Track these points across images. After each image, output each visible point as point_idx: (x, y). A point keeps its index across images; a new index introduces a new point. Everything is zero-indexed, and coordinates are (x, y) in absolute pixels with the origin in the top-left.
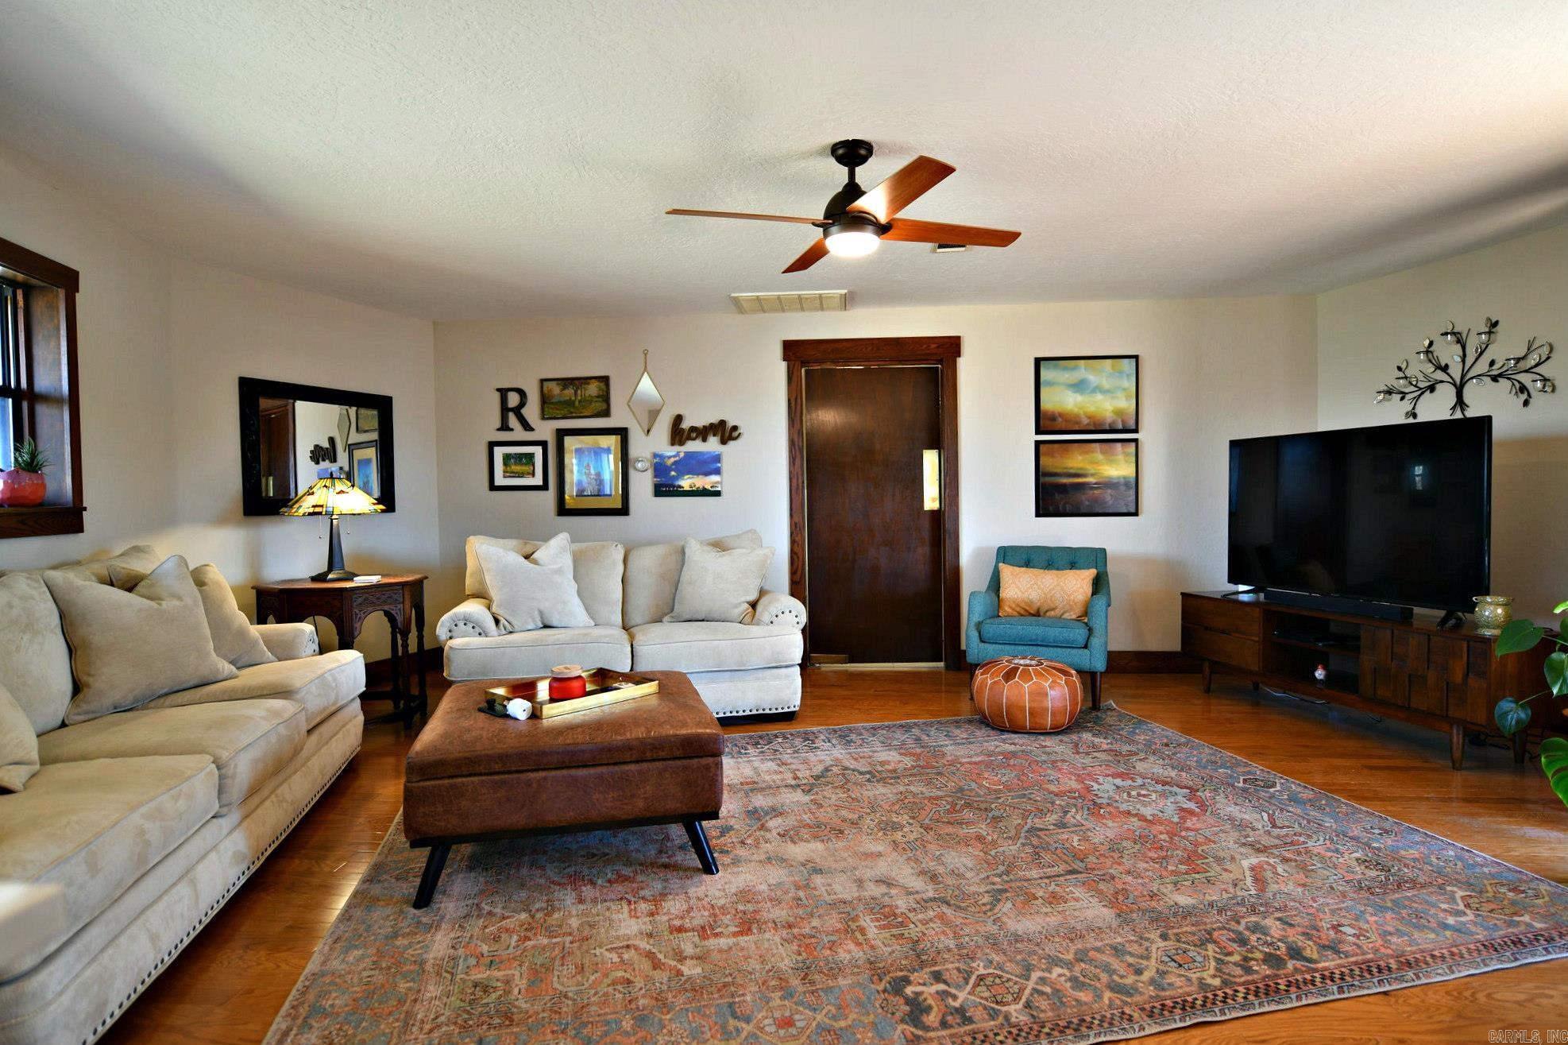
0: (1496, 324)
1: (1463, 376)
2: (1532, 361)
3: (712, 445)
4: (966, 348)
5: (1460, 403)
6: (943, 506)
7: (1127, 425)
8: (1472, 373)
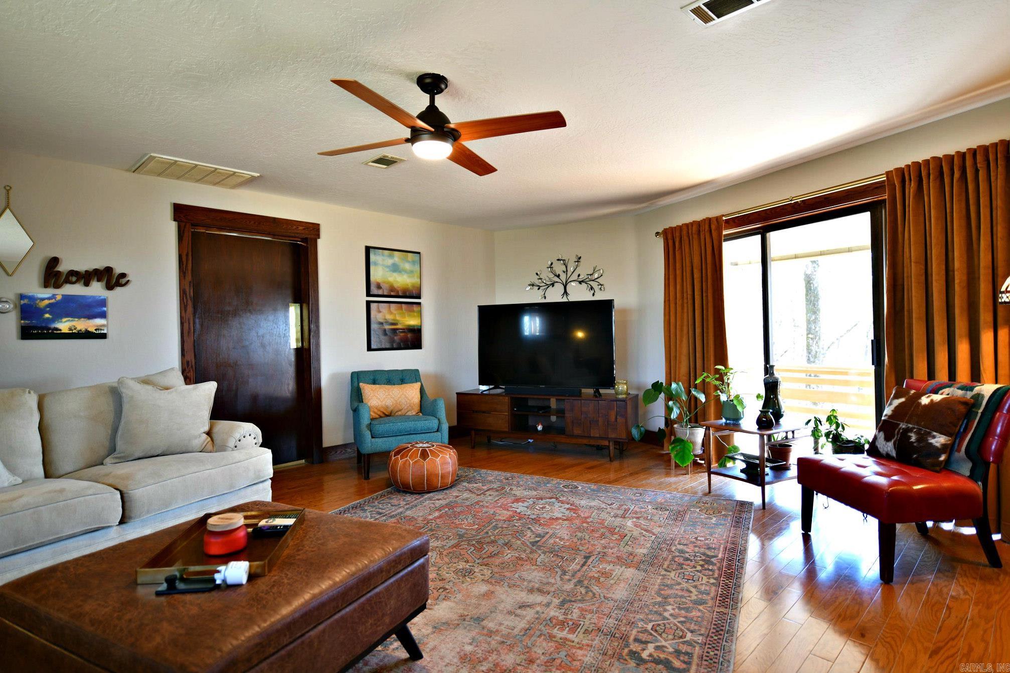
0: (580, 258)
1: (566, 282)
2: (596, 276)
3: (96, 289)
4: (323, 232)
5: (566, 293)
6: (306, 345)
7: (415, 293)
8: (570, 279)
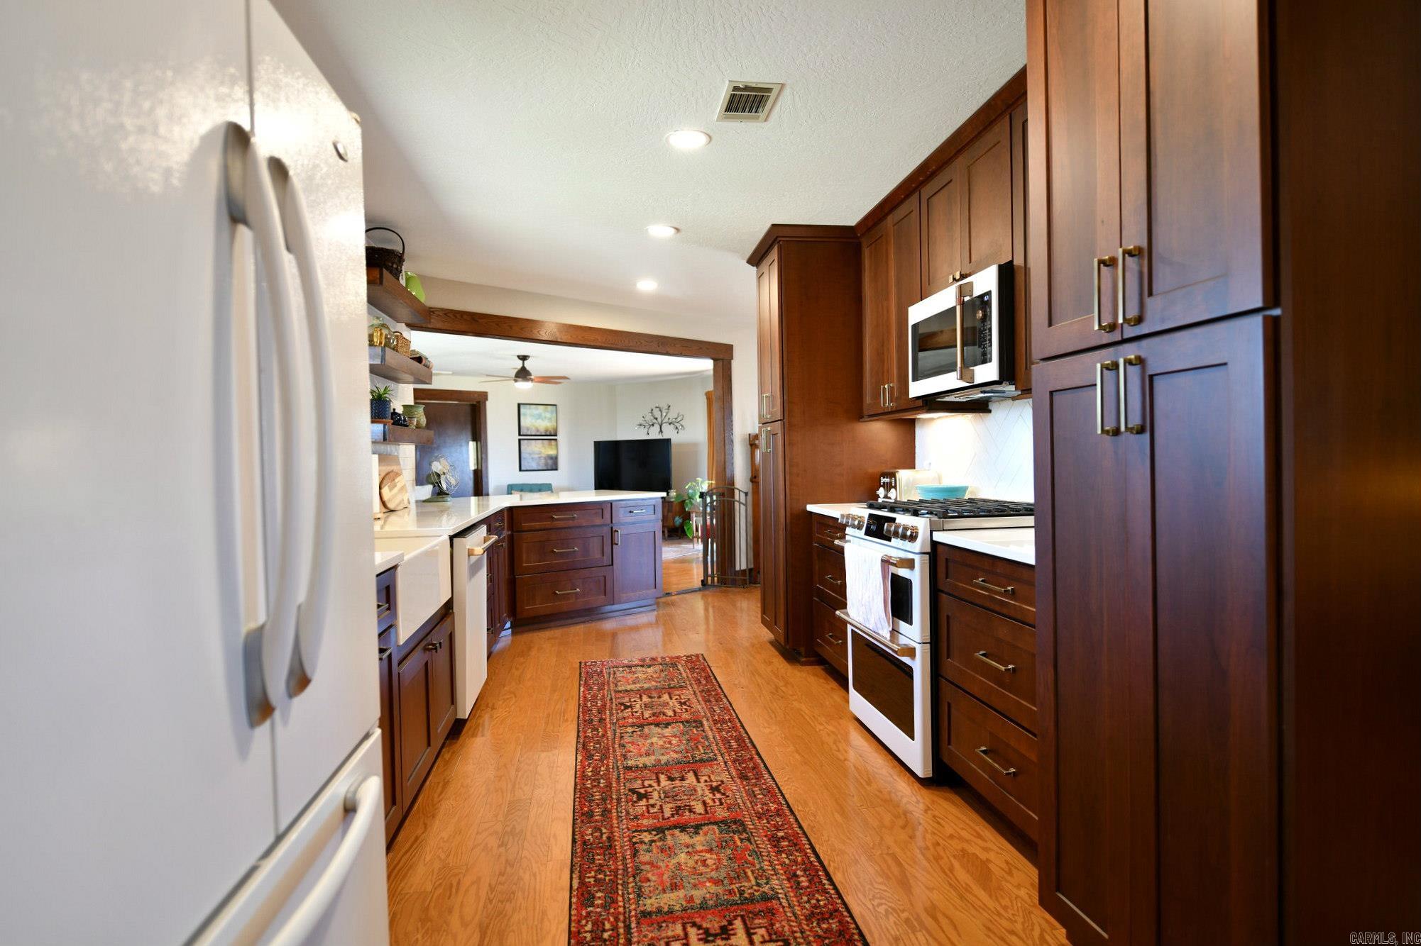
0: (669, 406)
1: (662, 422)
2: (679, 419)
4: (490, 397)
5: (661, 431)
6: (480, 466)
7: (553, 433)
8: (664, 421)
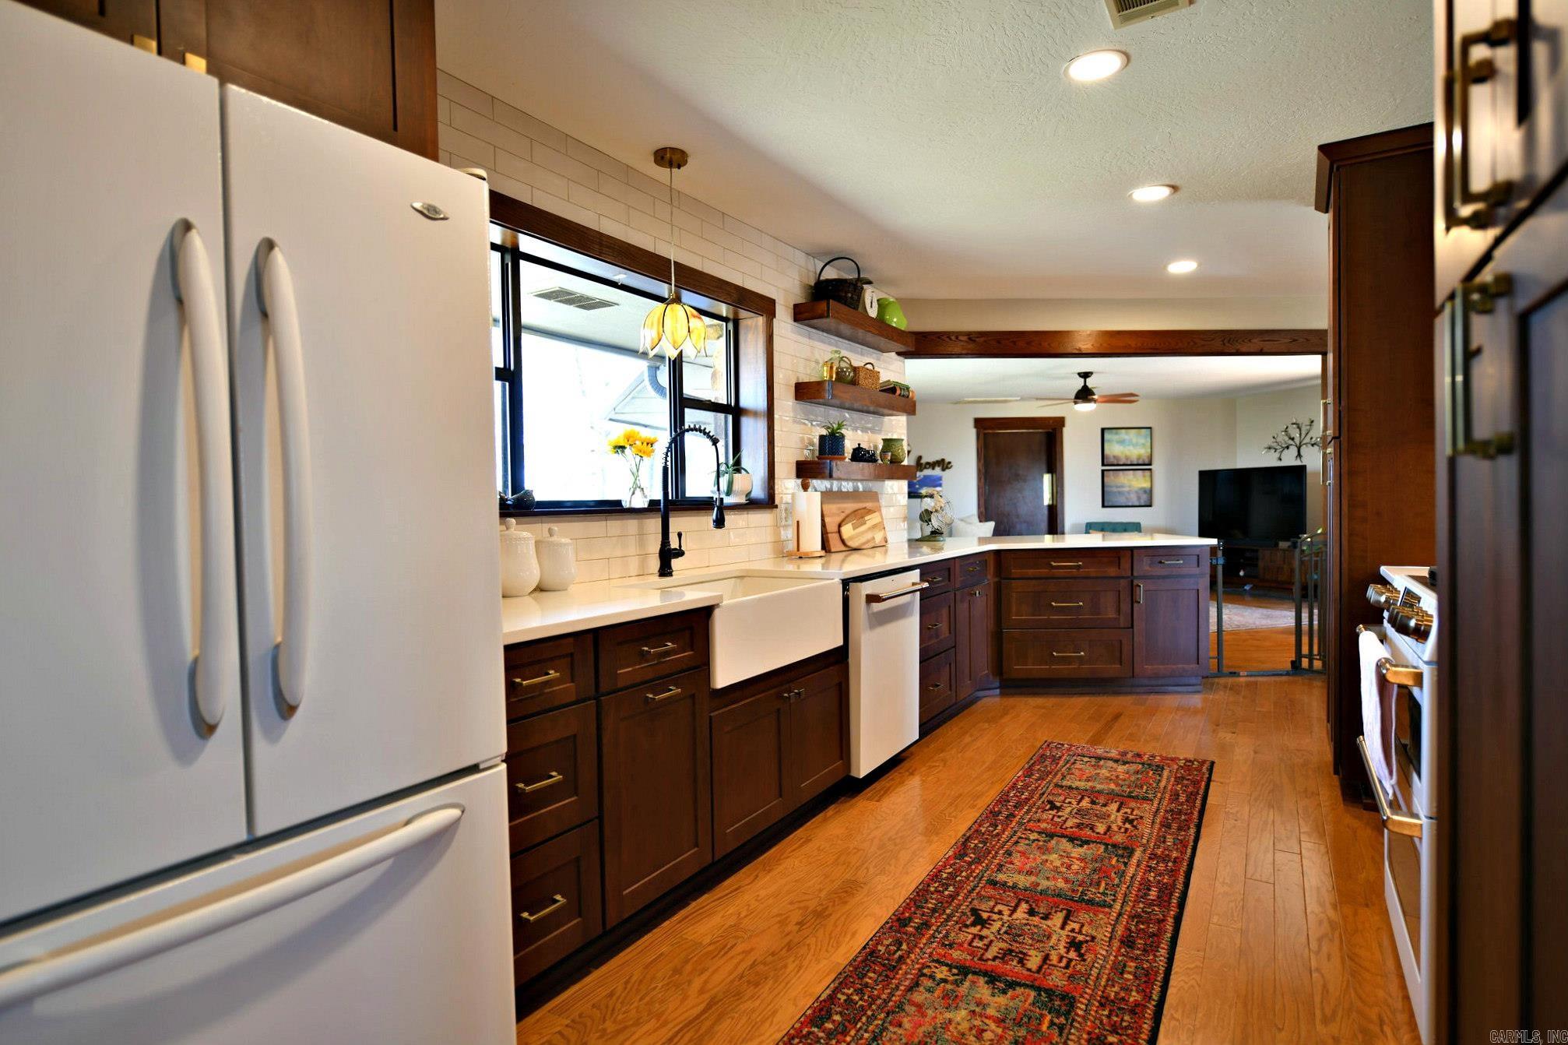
0: (1312, 422)
1: (1300, 443)
3: (937, 471)
4: (1068, 423)
5: (1299, 455)
6: (1055, 503)
7: (1147, 462)
8: (1304, 442)
